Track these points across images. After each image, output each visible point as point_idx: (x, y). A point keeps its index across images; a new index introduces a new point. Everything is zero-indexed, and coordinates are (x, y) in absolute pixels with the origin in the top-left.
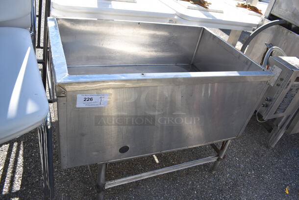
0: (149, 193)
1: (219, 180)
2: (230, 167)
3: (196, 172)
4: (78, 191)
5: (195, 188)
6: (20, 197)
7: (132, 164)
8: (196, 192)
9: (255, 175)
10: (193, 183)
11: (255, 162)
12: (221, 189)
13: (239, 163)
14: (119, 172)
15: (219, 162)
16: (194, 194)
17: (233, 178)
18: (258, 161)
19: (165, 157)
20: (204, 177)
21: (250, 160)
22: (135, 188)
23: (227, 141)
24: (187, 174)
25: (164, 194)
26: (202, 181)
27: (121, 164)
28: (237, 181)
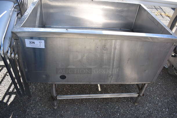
0: (87, 108)
1: (138, 110)
2: (150, 103)
3: (123, 101)
4: (46, 98)
5: (119, 112)
6: (16, 95)
7: (83, 88)
8: (118, 114)
9: (168, 112)
10: (119, 108)
11: (171, 103)
12: (138, 116)
13: (158, 101)
14: (74, 92)
15: (140, 98)
16: (117, 115)
17: (150, 111)
18: (174, 103)
19: (105, 88)
20: (128, 106)
21: (168, 101)
22: (80, 103)
23: (145, 84)
24: (117, 102)
25: (97, 111)
26: (126, 108)
27: (76, 87)
28: (152, 113)
